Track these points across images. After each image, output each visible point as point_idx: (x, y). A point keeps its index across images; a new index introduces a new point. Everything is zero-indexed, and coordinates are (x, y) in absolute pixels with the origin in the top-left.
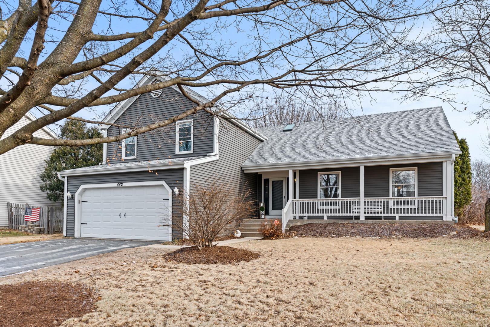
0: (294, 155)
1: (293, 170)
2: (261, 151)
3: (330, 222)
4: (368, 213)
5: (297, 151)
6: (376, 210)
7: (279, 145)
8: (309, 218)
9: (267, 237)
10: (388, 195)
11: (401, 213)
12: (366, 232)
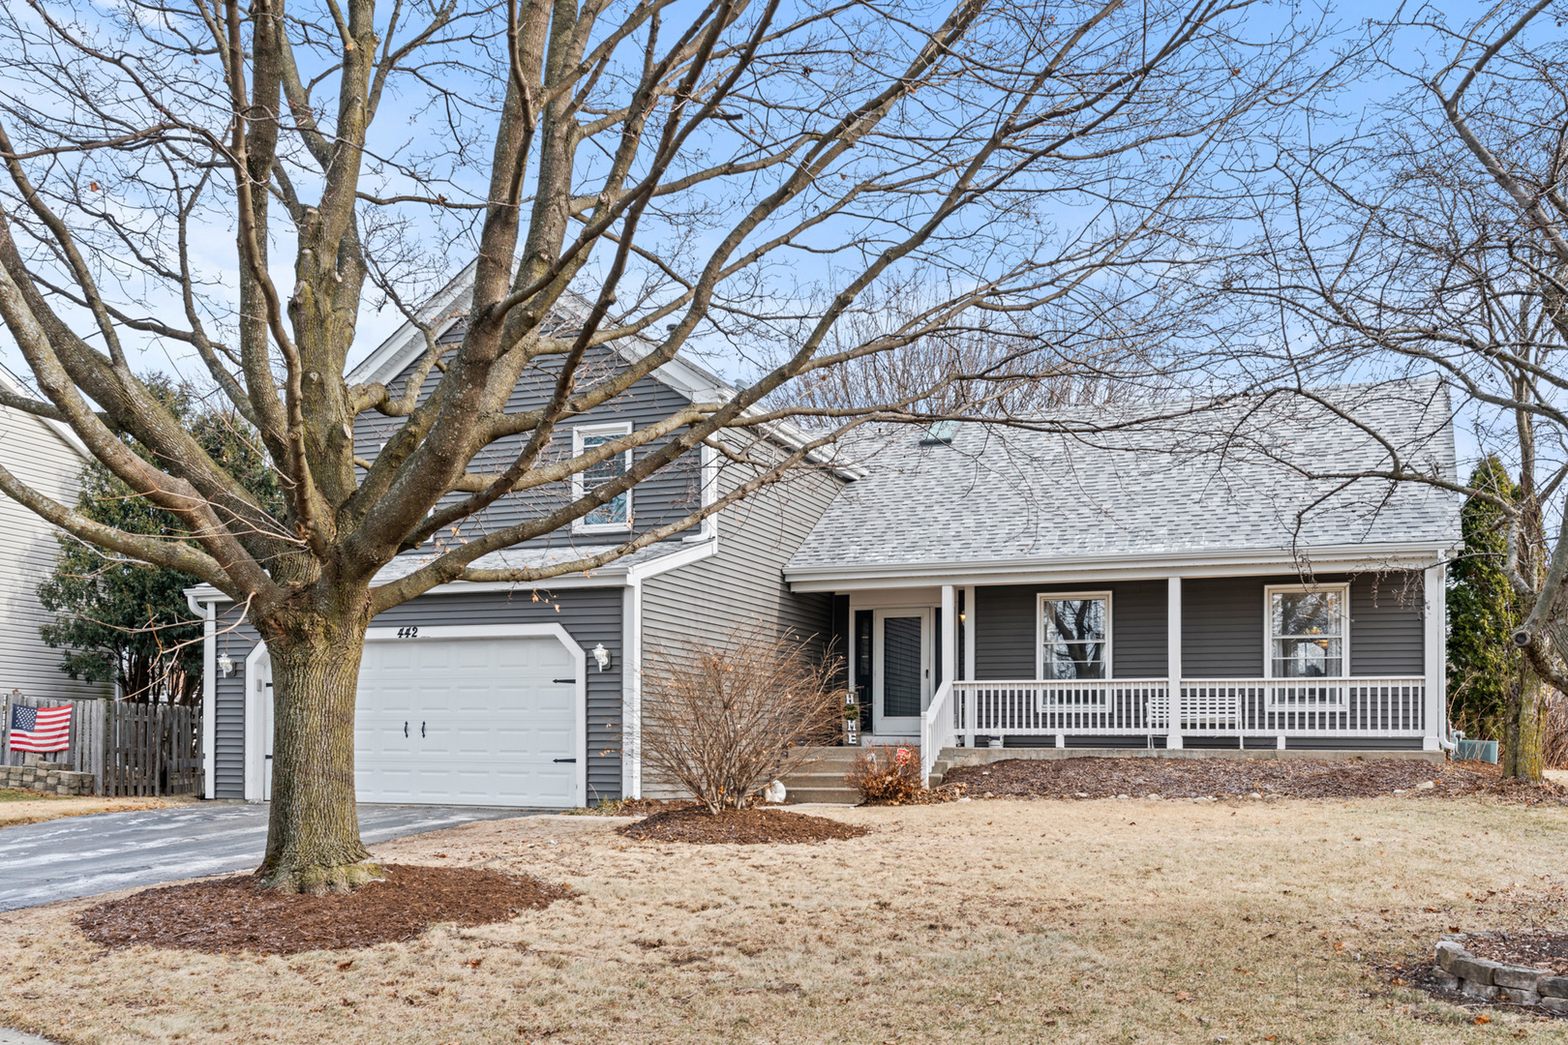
0: (957, 535)
1: (955, 587)
2: (847, 516)
3: (1075, 755)
4: (1193, 726)
5: (970, 521)
6: (1217, 718)
7: (908, 496)
8: (1009, 742)
9: (876, 798)
10: (1258, 671)
11: (1292, 726)
12: (1180, 782)
